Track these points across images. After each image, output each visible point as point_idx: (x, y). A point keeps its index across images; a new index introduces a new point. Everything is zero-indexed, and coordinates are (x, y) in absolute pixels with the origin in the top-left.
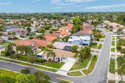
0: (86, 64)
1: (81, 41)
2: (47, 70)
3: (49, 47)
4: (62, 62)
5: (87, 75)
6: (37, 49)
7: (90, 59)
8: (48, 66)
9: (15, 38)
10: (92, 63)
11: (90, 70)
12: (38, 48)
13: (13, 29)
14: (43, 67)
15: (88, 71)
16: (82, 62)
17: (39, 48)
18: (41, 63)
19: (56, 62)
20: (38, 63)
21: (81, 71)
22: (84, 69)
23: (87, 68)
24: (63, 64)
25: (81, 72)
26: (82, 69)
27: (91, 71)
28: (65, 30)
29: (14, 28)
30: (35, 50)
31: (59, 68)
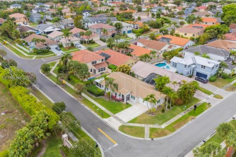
0: (168, 118)
1: (194, 66)
2: (96, 112)
3: (121, 69)
4: (127, 104)
5: (152, 139)
6: (105, 70)
7: (185, 110)
8: (102, 104)
9: (90, 41)
10: (184, 118)
11: (167, 131)
12: (107, 68)
13: (97, 22)
14: (93, 104)
15: (159, 132)
16: (163, 111)
17: (109, 67)
18: (94, 97)
19: (119, 101)
20: (91, 95)
21: (147, 128)
22: (156, 126)
23: (163, 126)
24: (127, 108)
25: (146, 131)
26: (152, 126)
27: (166, 135)
28: (186, 34)
29: (99, 22)
30: (102, 70)
31: (115, 113)
